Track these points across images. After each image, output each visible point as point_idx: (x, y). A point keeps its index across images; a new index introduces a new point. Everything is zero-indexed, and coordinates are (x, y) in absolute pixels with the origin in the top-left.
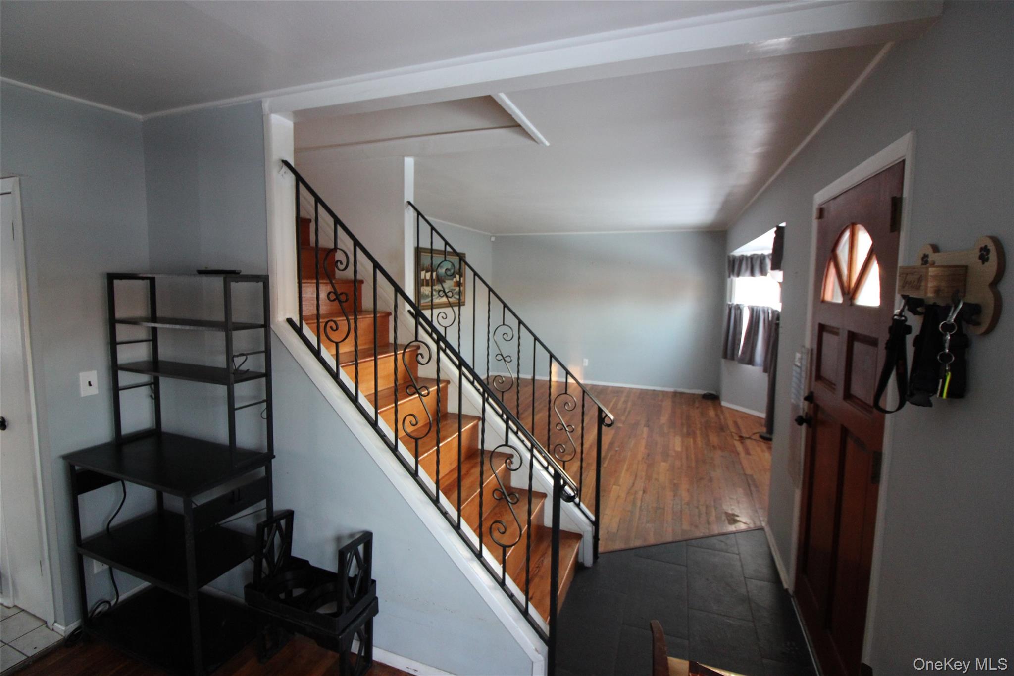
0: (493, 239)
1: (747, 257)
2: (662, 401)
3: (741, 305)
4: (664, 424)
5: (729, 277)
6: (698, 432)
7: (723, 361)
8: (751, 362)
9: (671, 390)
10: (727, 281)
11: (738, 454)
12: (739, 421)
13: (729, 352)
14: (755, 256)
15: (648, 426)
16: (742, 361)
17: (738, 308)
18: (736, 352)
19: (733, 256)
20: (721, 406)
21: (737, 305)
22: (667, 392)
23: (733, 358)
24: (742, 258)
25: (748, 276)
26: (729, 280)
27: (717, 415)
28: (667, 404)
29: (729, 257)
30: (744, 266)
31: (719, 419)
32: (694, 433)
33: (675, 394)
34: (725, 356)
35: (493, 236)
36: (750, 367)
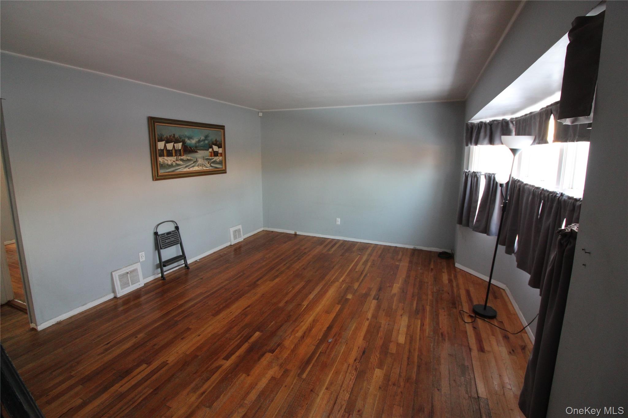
0: (261, 114)
1: (485, 124)
2: (400, 260)
3: (478, 173)
4: (395, 295)
5: (467, 145)
6: (428, 308)
7: (458, 226)
8: (486, 230)
9: (412, 247)
10: (465, 149)
11: (470, 350)
12: (472, 289)
13: (464, 218)
14: (495, 122)
15: (378, 299)
16: (477, 229)
17: (475, 176)
18: (471, 219)
19: (472, 123)
20: (455, 267)
21: (474, 172)
22: (407, 249)
23: (467, 225)
24: (481, 125)
25: (487, 144)
26: (466, 148)
27: (450, 281)
28: (404, 265)
29: (467, 124)
30: (482, 134)
31: (452, 287)
32: (424, 309)
33: (415, 252)
34: (460, 222)
35: (261, 112)
36: (485, 235)
